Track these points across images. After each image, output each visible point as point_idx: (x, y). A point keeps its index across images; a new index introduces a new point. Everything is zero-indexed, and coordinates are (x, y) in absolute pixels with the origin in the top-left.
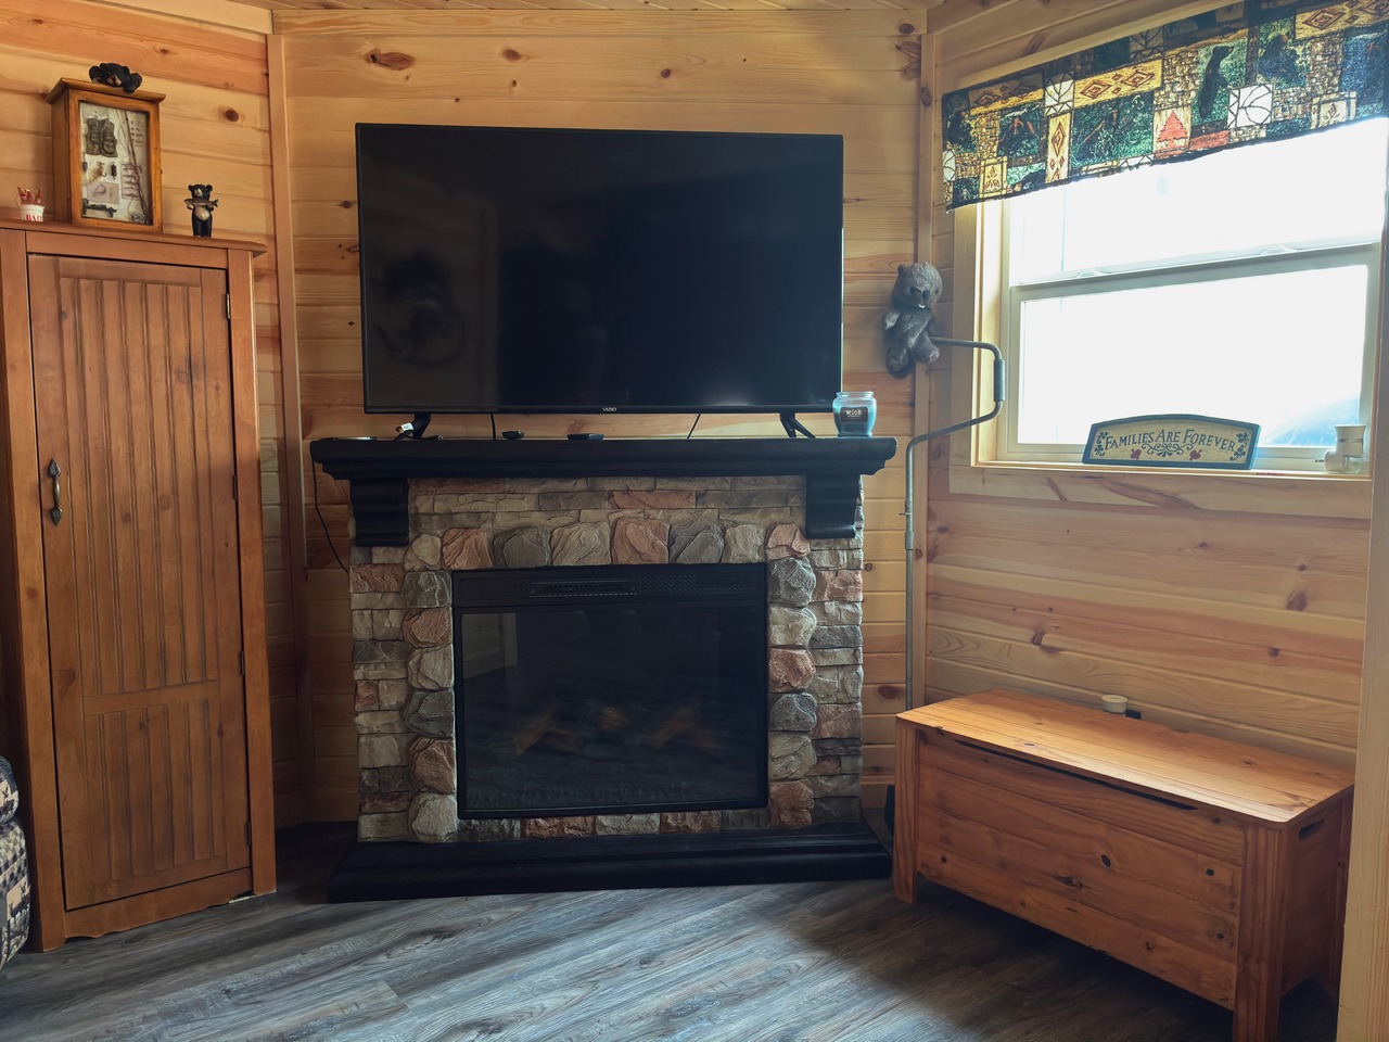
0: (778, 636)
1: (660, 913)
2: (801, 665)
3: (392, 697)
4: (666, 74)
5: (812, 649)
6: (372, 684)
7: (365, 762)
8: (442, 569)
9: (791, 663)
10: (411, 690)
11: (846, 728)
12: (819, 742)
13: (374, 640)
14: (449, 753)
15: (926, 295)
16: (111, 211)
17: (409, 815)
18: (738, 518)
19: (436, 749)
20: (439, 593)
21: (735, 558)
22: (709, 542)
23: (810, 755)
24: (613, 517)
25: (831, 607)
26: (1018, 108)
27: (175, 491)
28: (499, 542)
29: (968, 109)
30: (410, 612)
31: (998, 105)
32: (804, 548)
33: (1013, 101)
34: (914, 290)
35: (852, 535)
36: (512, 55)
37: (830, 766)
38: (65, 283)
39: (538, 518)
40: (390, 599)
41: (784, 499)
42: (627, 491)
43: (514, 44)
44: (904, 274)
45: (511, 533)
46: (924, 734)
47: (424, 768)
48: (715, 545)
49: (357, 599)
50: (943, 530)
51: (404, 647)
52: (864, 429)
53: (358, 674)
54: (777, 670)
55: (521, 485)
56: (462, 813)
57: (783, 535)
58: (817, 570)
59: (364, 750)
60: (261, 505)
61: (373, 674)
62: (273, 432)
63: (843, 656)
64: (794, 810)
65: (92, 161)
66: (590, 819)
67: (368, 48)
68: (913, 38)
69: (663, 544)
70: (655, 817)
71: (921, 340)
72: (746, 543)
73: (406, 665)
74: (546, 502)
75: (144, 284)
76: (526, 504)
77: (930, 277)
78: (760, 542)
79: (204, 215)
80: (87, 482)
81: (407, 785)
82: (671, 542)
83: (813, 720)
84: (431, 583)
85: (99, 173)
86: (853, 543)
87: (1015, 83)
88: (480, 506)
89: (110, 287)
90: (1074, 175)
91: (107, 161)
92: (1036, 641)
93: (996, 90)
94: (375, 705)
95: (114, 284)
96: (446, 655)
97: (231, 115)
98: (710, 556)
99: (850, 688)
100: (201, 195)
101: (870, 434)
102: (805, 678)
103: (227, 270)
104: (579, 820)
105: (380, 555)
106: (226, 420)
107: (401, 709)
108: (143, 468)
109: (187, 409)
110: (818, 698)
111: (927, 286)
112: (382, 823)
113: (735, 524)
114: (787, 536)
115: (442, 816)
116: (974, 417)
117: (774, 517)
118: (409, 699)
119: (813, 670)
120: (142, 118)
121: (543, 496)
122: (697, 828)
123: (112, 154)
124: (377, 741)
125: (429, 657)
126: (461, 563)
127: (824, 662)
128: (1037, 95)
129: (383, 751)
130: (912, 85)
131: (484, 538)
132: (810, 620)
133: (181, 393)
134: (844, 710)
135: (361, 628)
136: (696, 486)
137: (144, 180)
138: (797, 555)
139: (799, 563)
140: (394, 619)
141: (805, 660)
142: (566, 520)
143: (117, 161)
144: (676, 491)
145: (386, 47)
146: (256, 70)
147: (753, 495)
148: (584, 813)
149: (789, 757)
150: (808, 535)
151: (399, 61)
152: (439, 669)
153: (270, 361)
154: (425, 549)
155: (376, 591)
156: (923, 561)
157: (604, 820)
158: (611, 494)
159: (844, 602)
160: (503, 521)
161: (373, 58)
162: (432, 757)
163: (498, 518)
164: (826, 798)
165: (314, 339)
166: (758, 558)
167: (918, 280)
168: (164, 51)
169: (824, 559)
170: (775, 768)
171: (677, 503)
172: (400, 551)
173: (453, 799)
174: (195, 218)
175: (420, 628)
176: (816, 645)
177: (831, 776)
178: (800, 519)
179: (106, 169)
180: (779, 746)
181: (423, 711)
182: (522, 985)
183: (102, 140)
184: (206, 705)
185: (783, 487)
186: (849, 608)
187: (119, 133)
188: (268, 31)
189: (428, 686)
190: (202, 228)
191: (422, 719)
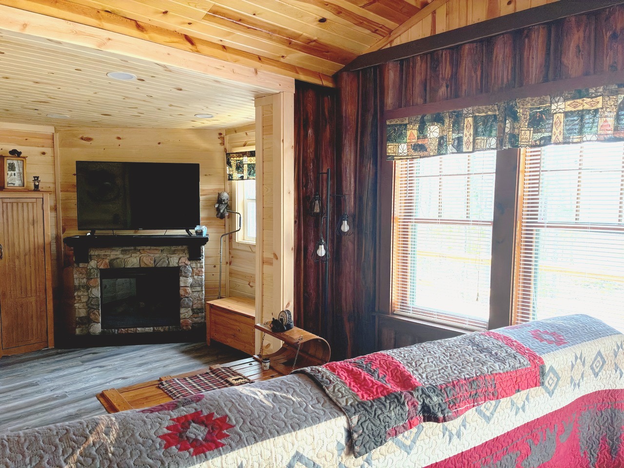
0: (182, 284)
1: (148, 349)
2: (188, 291)
3: (84, 299)
4: (159, 143)
5: (191, 287)
6: (79, 296)
7: (77, 315)
8: (97, 268)
9: (185, 291)
10: (89, 298)
11: (199, 306)
12: (193, 310)
13: (79, 286)
14: (99, 313)
15: (224, 200)
16: (14, 184)
17: (88, 328)
18: (171, 256)
19: (95, 312)
20: (96, 274)
21: (171, 265)
22: (164, 262)
23: (191, 313)
24: (140, 256)
25: (196, 277)
26: (239, 160)
27: (30, 251)
28: (111, 262)
29: (230, 158)
30: (89, 279)
31: (235, 159)
32: (189, 263)
33: (238, 159)
34: (221, 199)
35: (200, 260)
36: (119, 138)
37: (196, 315)
38: (5, 204)
39: (121, 256)
40: (84, 276)
41: (183, 251)
42: (144, 250)
43: (119, 136)
44: (219, 195)
45: (114, 259)
46: (212, 306)
47: (92, 317)
48: (166, 262)
49: (75, 276)
50: (232, 257)
51: (87, 287)
52: (202, 235)
53: (76, 294)
54: (182, 292)
55: (117, 249)
56: (102, 328)
57: (183, 260)
58: (192, 268)
59: (77, 313)
60: (51, 251)
61: (80, 294)
62: (54, 232)
63: (199, 289)
64: (187, 326)
65: (10, 173)
66: (135, 329)
67: (81, 136)
68: (222, 136)
69: (152, 262)
70: (152, 328)
71: (224, 211)
72: (174, 261)
73: (88, 292)
74: (124, 252)
75: (23, 203)
76: (118, 253)
77: (225, 196)
78: (177, 261)
79: (37, 184)
80: (9, 249)
81: (87, 321)
82: (155, 262)
83: (191, 304)
84: (94, 272)
85: (11, 175)
86: (201, 262)
87: (238, 155)
88: (107, 253)
89: (15, 205)
90: (248, 179)
91: (13, 172)
92: (249, 284)
93: (235, 155)
94: (80, 301)
95: (16, 204)
96: (98, 289)
97: (44, 153)
98: (165, 265)
99: (200, 296)
100: (36, 178)
101: (203, 236)
102: (189, 294)
103: (43, 198)
104: (132, 329)
105: (81, 265)
106: (42, 233)
107: (86, 302)
108: (22, 246)
109: (33, 232)
110: (192, 298)
111: (224, 198)
112: (82, 330)
113: (171, 257)
114: (184, 260)
115: (97, 328)
116: (237, 230)
117: (181, 255)
118: (88, 300)
119: (191, 292)
120: (22, 162)
121: (122, 251)
122: (162, 331)
123: (15, 171)
124: (80, 310)
125: (94, 290)
126: (102, 267)
127: (194, 290)
128: (241, 158)
129: (82, 313)
130: (222, 147)
131: (107, 261)
132: (190, 280)
133: (31, 227)
134: (199, 302)
135: (76, 283)
136: (161, 248)
137: (22, 176)
138: (187, 265)
139: (187, 266)
140: (85, 280)
141: (189, 290)
142: (128, 256)
143: (15, 172)
144: (156, 249)
145: (85, 136)
146: (50, 141)
147: (176, 250)
148: (134, 328)
149: (185, 313)
150: (189, 259)
151: (89, 139)
152: (96, 292)
153: (53, 214)
154: (93, 263)
155: (80, 274)
156: (228, 265)
157: (139, 329)
158: (140, 250)
159: (199, 276)
160: (112, 257)
161: (82, 138)
162: (94, 314)
163: (111, 256)
164: (195, 323)
165: (65, 209)
166: (177, 265)
167: (222, 197)
168: (26, 139)
169: (194, 265)
170: (182, 316)
171: (156, 252)
172: (87, 264)
173: (100, 324)
174: (35, 184)
175: (92, 283)
176: (192, 286)
177: (196, 318)
178: (188, 256)
179: (13, 174)
180: (182, 311)
181: (92, 303)
182: (111, 361)
183: (12, 167)
184: (36, 301)
185: (184, 248)
186: (200, 277)
187: (16, 165)
188: (54, 132)
189: (93, 296)
190: (36, 187)
191: (92, 305)
